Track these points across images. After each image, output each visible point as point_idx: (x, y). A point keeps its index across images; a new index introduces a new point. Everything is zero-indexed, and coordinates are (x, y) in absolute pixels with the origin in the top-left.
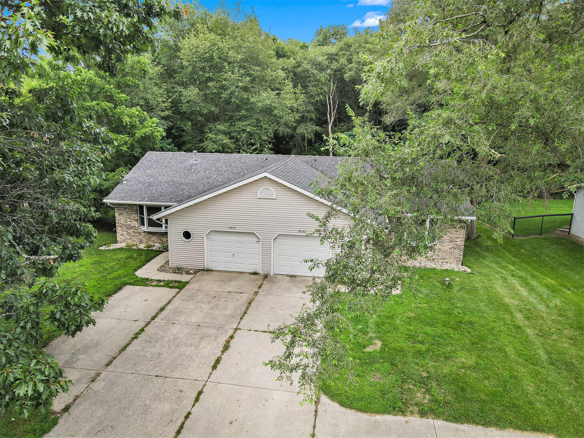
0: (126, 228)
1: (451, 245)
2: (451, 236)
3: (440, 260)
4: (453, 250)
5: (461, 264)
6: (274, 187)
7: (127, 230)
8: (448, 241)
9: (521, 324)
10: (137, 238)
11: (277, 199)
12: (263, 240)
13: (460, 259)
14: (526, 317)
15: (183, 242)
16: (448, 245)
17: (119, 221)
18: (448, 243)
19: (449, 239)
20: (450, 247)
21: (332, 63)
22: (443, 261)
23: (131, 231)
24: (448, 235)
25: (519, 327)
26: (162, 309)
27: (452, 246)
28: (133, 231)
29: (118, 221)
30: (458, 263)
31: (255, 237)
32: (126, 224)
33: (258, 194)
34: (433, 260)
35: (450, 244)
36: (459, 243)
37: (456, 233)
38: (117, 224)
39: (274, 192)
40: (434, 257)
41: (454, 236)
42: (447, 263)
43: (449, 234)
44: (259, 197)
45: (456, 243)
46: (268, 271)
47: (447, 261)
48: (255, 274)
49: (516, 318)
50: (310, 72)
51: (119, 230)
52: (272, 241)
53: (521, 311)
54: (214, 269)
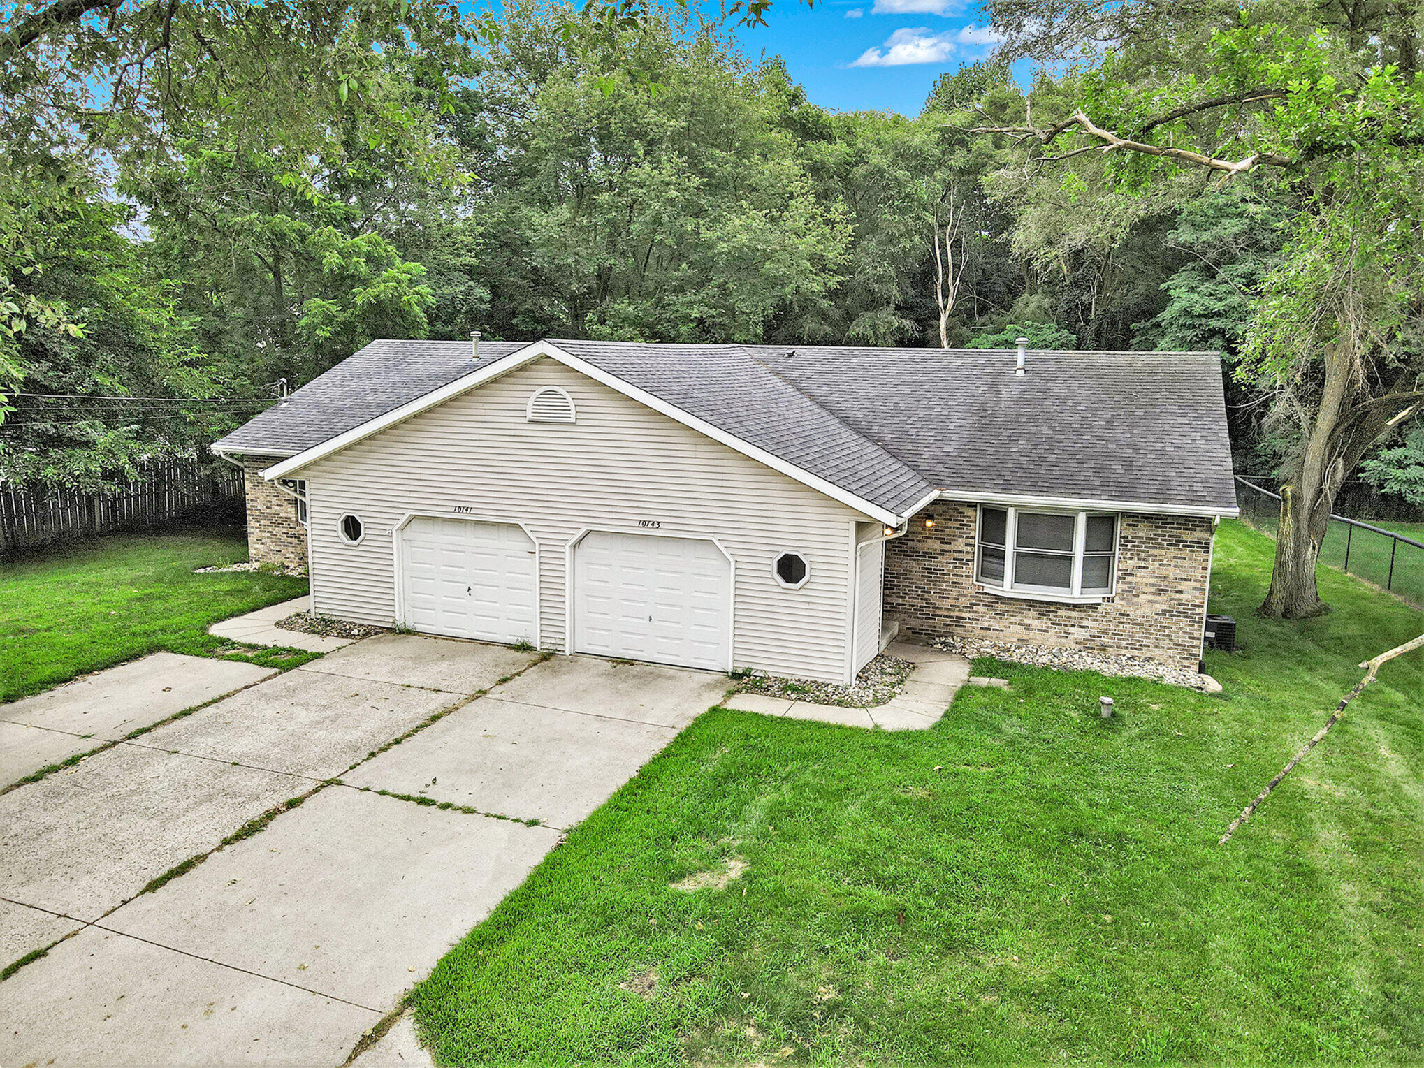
0: (268, 523)
1: (1162, 603)
2: (1163, 572)
3: (1123, 651)
4: (1167, 620)
5: (1196, 668)
6: (570, 389)
7: (270, 530)
8: (1153, 589)
9: (1322, 864)
10: (293, 550)
11: (579, 422)
12: (543, 548)
13: (1194, 651)
14: (1358, 843)
15: (342, 546)
16: (1150, 601)
17: (254, 504)
18: (1150, 597)
19: (1154, 581)
20: (1159, 607)
21: (953, 152)
22: (1136, 653)
23: (279, 531)
24: (1151, 568)
25: (1311, 873)
26: (187, 713)
27: (1165, 607)
28: (285, 530)
29: (252, 503)
30: (1186, 663)
31: (523, 539)
32: (268, 511)
33: (529, 408)
34: (1103, 648)
35: (1157, 598)
36: (1189, 597)
37: (1180, 562)
38: (248, 512)
39: (571, 403)
40: (1106, 640)
41: (1171, 573)
42: (1149, 660)
43: (1153, 566)
44: (530, 416)
45: (1179, 596)
46: (558, 642)
47: (1148, 655)
48: (524, 647)
49: (1314, 840)
50: (887, 176)
51: (252, 527)
52: (568, 550)
53: (1346, 822)
54: (420, 628)
